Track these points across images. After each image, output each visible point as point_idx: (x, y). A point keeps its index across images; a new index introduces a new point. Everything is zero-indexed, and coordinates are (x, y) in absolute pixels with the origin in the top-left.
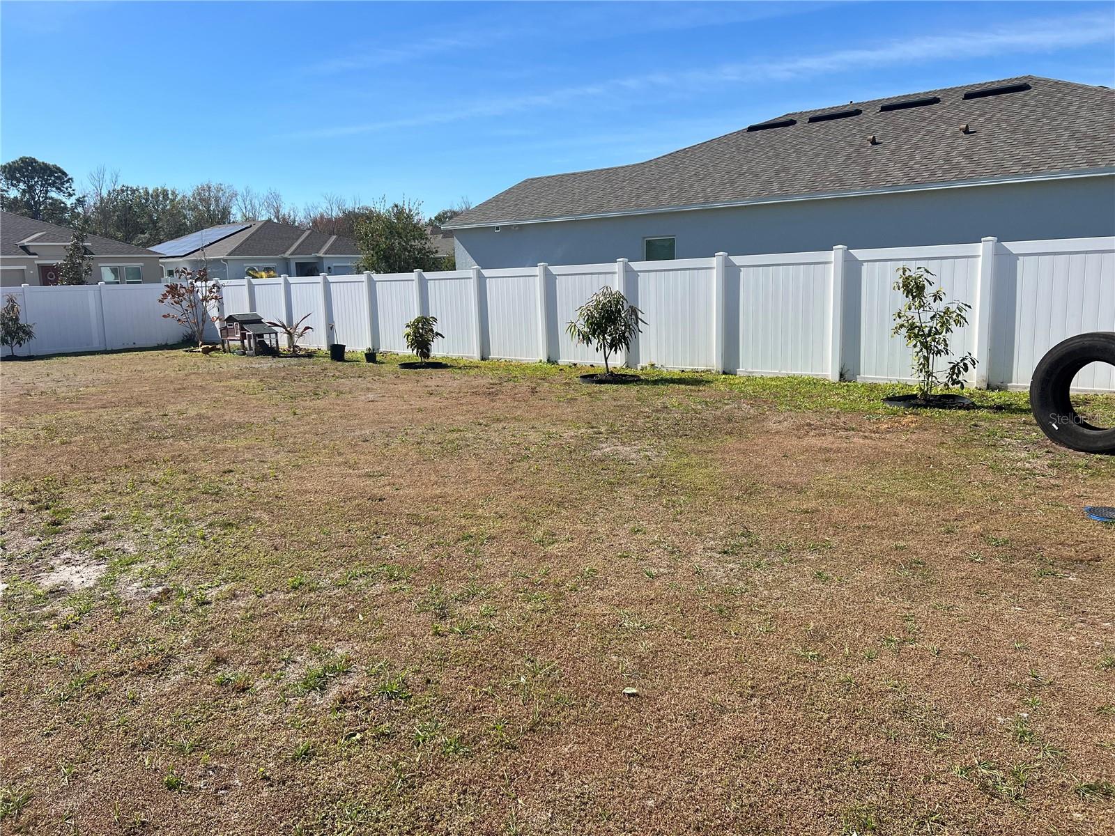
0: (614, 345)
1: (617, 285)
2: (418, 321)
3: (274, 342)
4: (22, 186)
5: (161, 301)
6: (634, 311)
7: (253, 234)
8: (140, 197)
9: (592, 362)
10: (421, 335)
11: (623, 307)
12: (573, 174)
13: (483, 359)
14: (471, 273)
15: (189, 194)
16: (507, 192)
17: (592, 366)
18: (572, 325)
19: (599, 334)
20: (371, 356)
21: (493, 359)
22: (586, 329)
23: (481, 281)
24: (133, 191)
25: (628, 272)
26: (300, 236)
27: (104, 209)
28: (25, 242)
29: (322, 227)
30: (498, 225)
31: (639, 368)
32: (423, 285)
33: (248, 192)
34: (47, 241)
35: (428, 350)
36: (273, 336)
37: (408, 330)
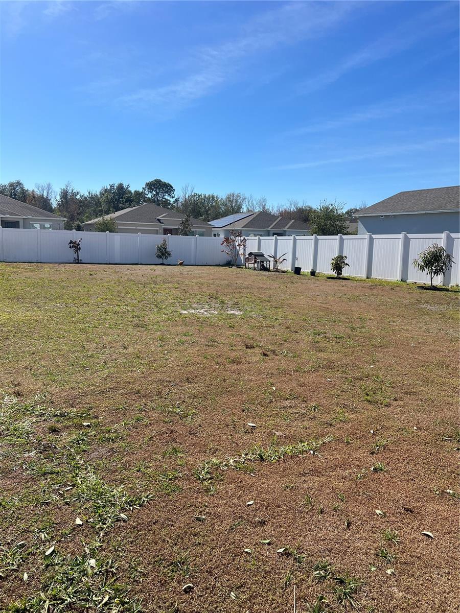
0: (436, 273)
1: (442, 244)
2: (338, 257)
3: (268, 265)
4: (154, 193)
5: (222, 244)
6: (449, 257)
7: (254, 218)
8: (202, 199)
9: (425, 282)
10: (339, 264)
11: (443, 254)
12: (428, 190)
13: (367, 278)
14: (367, 236)
15: (224, 197)
16: (389, 198)
17: (424, 284)
18: (415, 261)
19: (429, 266)
20: (313, 273)
21: (373, 278)
22: (423, 264)
23: (371, 241)
24: (199, 196)
25: (449, 237)
26: (276, 219)
27: (186, 204)
28: (159, 217)
29: (286, 216)
30: (382, 214)
31: (450, 286)
32: (342, 242)
33: (251, 197)
34: (168, 217)
35: (341, 271)
36: (268, 262)
37: (333, 261)
